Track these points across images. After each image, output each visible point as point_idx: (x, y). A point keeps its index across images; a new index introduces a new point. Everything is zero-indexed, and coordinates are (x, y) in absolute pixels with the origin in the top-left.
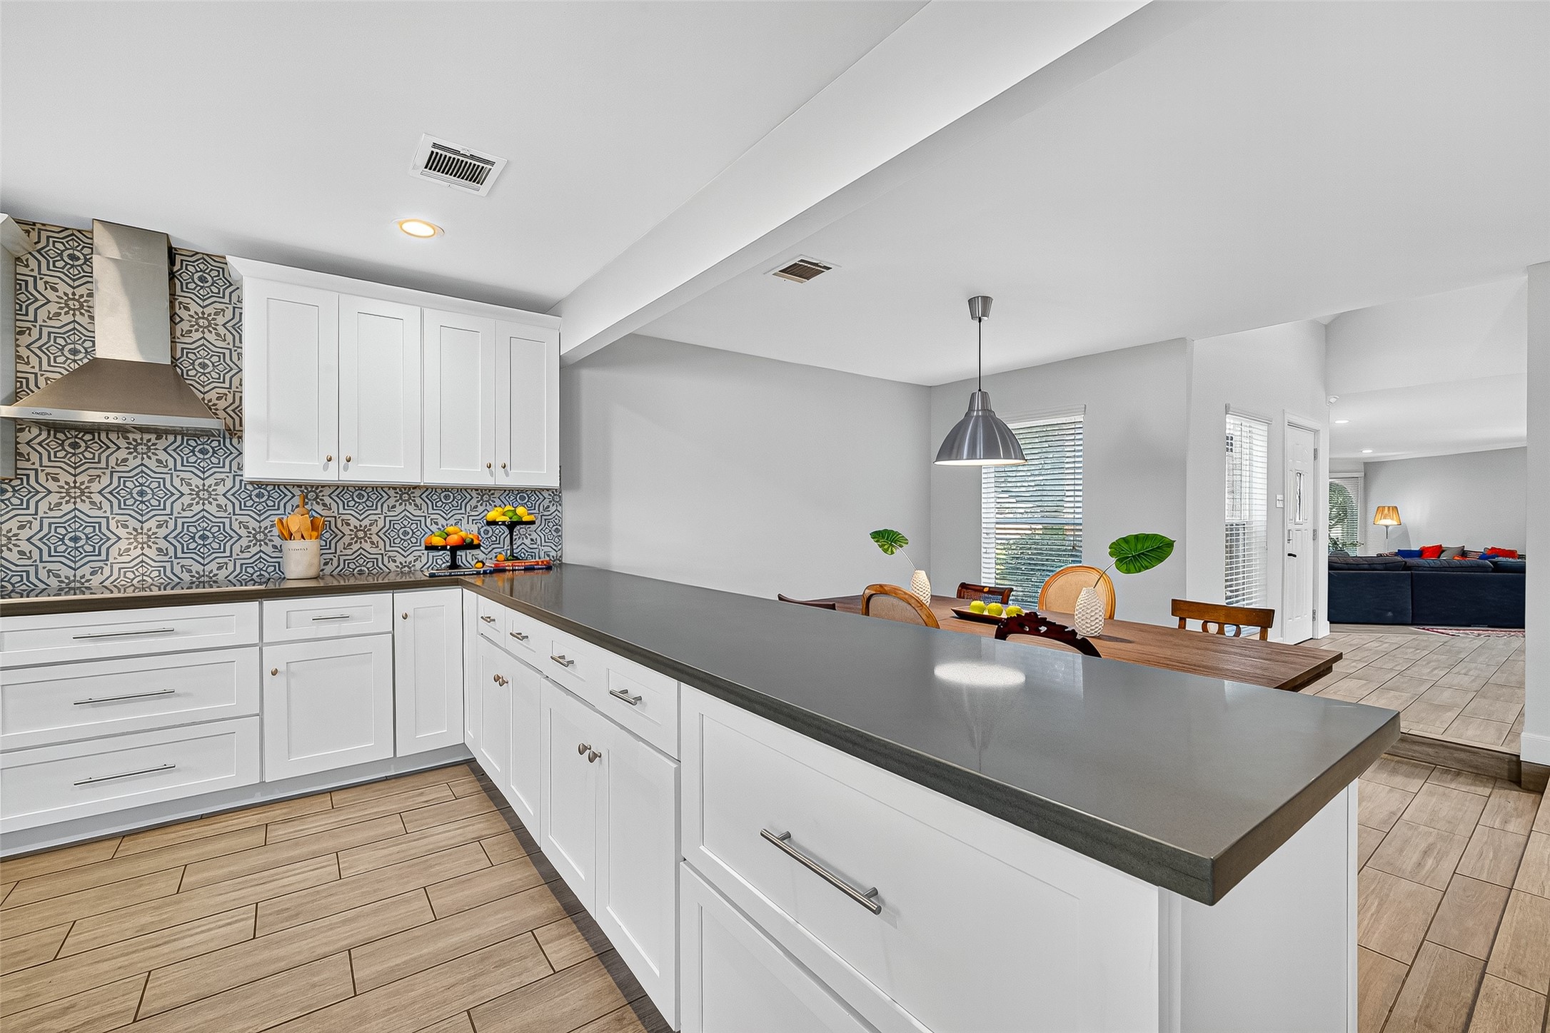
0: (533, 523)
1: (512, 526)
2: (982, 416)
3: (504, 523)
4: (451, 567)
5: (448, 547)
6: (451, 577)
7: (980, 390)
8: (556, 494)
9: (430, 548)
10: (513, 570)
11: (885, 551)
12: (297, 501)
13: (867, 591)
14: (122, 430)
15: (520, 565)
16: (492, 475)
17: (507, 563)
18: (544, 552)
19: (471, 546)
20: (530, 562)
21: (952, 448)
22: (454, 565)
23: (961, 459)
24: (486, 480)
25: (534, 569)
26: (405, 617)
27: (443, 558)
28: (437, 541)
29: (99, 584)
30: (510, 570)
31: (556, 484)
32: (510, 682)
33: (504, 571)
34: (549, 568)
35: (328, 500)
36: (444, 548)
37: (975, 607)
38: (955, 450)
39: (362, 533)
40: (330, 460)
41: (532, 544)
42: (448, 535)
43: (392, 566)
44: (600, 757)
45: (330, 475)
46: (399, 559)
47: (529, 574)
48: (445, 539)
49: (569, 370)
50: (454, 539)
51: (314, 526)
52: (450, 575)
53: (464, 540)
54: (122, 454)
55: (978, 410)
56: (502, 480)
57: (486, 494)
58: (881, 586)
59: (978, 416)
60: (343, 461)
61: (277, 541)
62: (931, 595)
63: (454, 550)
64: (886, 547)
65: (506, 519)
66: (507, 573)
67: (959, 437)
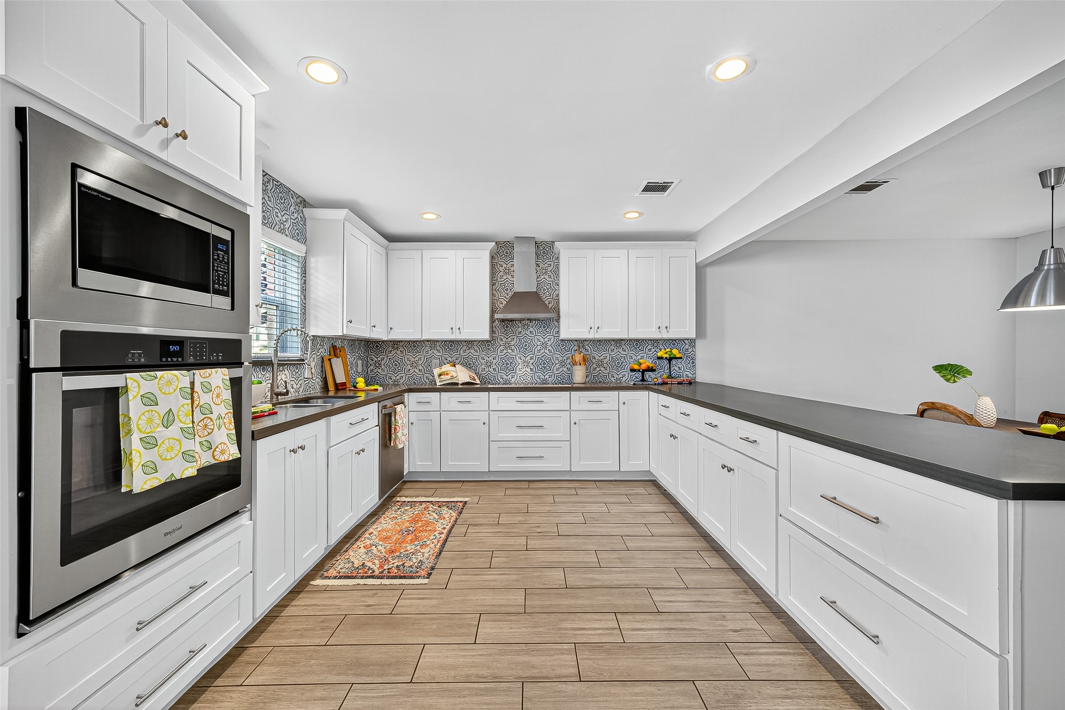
0: (681, 358)
1: (670, 360)
2: (1054, 269)
3: (666, 358)
4: (641, 381)
5: (641, 370)
6: (642, 385)
7: (1052, 247)
8: (692, 342)
9: (633, 370)
10: (672, 384)
11: (948, 380)
12: (576, 348)
13: (920, 406)
14: (521, 320)
15: (675, 381)
16: (660, 332)
17: (668, 380)
18: (686, 375)
19: (651, 370)
20: (679, 380)
21: (1017, 298)
22: (643, 380)
23: (1029, 306)
24: (657, 336)
25: (682, 384)
26: (624, 403)
27: (639, 375)
28: (636, 367)
29: (515, 382)
30: (670, 384)
31: (694, 336)
32: (679, 438)
33: (667, 384)
34: (690, 383)
35: (587, 347)
36: (639, 371)
37: (1045, 429)
38: (1021, 299)
39: (600, 364)
40: (591, 328)
41: (681, 370)
42: (641, 364)
43: (612, 379)
44: (733, 470)
45: (591, 336)
46: (616, 376)
47: (681, 386)
48: (640, 366)
49: (700, 270)
50: (644, 367)
51: (584, 360)
52: (643, 384)
53: (649, 367)
54: (520, 329)
55: (1050, 264)
56: (665, 335)
57: (655, 342)
58: (933, 403)
59: (1049, 270)
60: (596, 328)
61: (569, 366)
62: (997, 419)
63: (643, 372)
64: (949, 377)
65: (667, 356)
66: (668, 385)
67: (1026, 288)
